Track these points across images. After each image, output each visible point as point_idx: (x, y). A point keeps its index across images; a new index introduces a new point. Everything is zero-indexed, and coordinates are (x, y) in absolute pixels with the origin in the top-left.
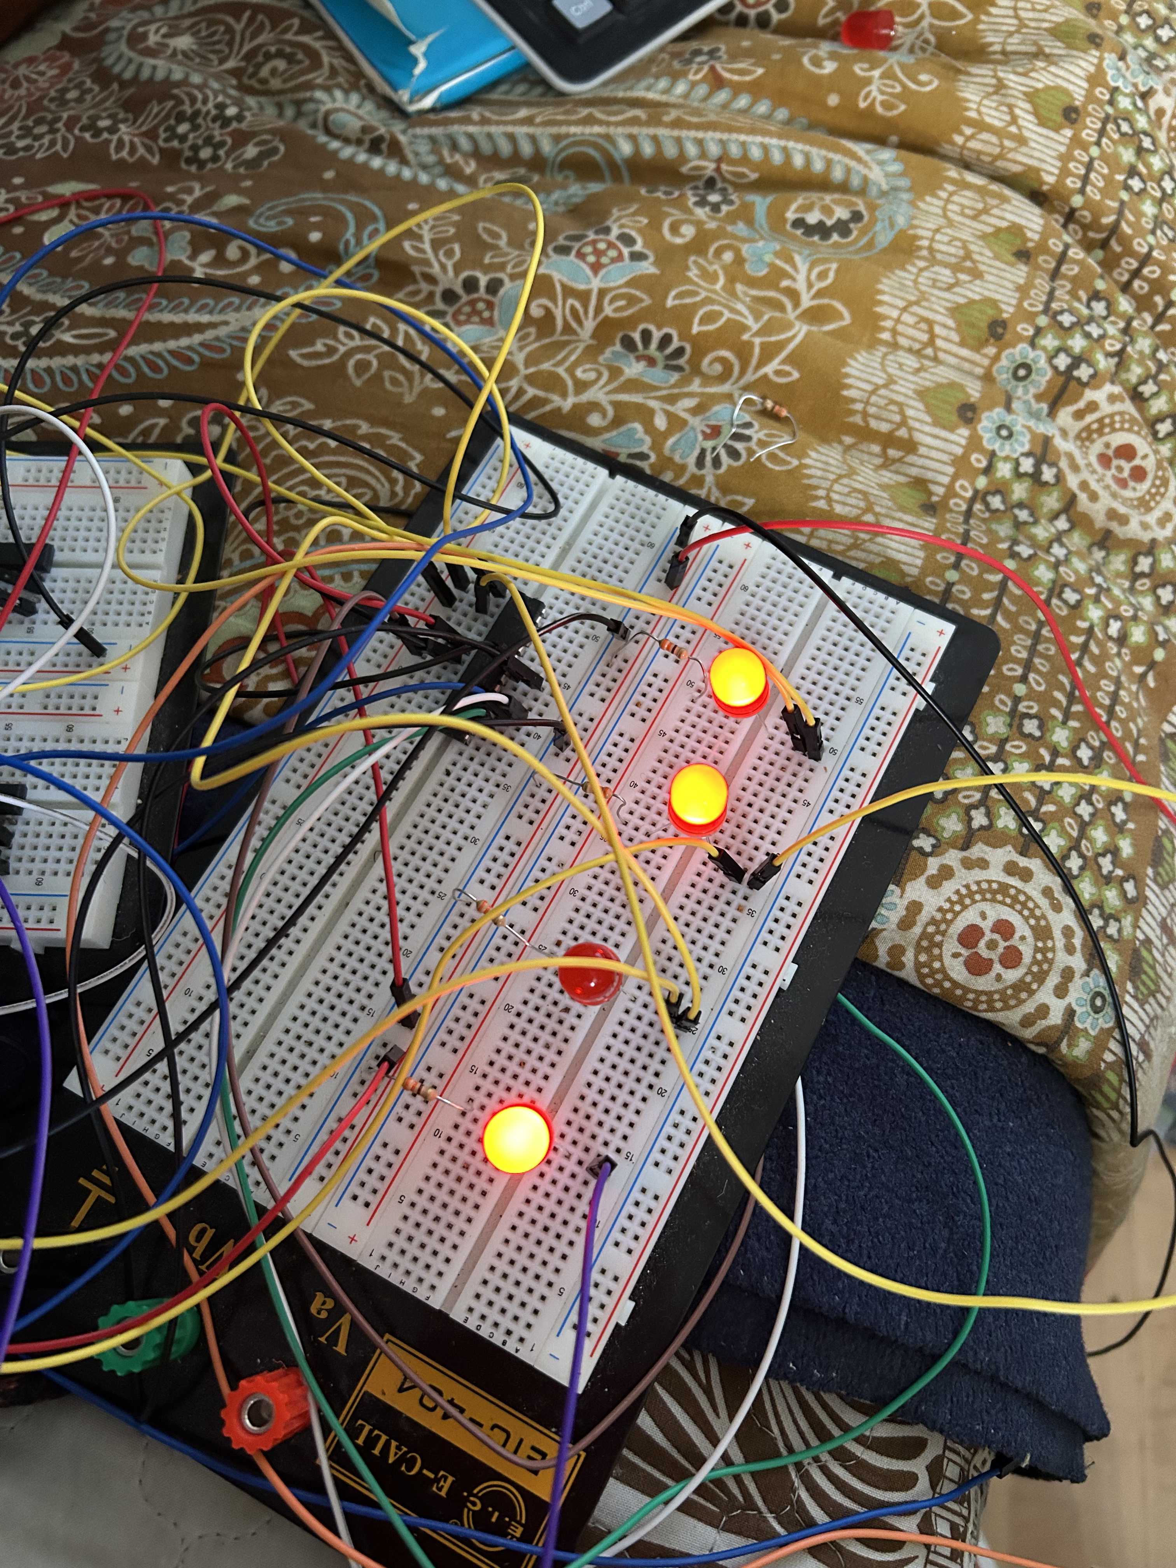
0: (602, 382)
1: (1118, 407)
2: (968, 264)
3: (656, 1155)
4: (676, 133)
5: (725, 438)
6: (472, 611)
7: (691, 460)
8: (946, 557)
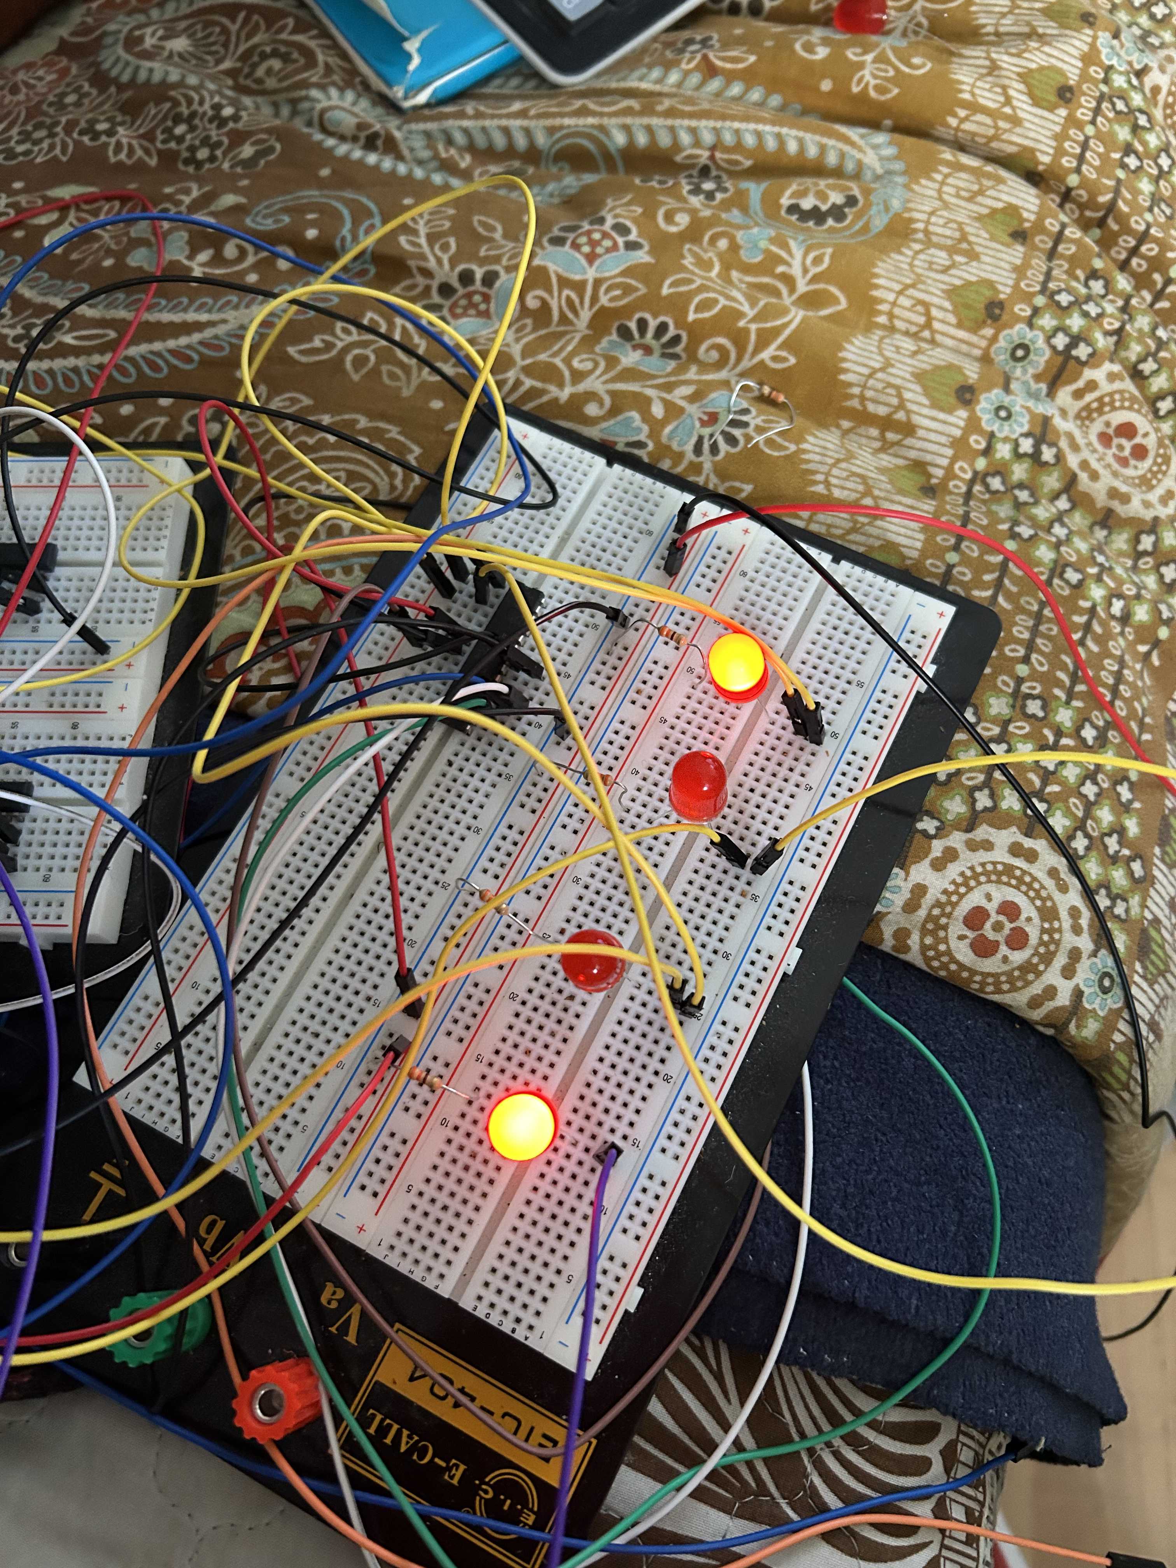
0: (598, 372)
1: (1117, 385)
2: (964, 246)
3: (663, 1142)
4: (669, 122)
5: (722, 425)
6: (472, 602)
7: (689, 447)
8: (946, 540)
